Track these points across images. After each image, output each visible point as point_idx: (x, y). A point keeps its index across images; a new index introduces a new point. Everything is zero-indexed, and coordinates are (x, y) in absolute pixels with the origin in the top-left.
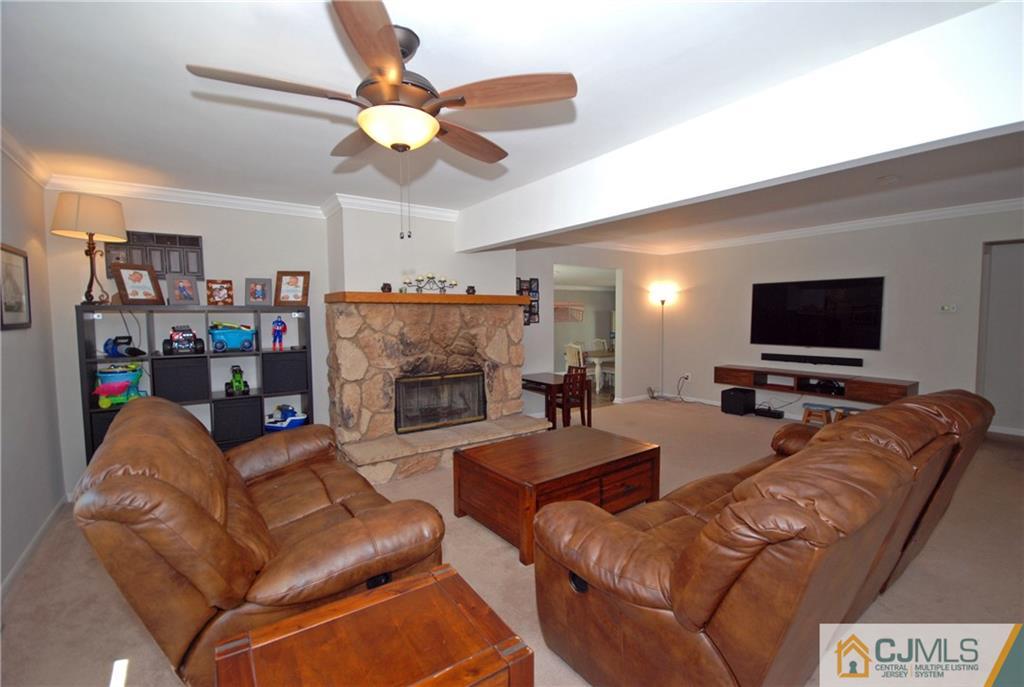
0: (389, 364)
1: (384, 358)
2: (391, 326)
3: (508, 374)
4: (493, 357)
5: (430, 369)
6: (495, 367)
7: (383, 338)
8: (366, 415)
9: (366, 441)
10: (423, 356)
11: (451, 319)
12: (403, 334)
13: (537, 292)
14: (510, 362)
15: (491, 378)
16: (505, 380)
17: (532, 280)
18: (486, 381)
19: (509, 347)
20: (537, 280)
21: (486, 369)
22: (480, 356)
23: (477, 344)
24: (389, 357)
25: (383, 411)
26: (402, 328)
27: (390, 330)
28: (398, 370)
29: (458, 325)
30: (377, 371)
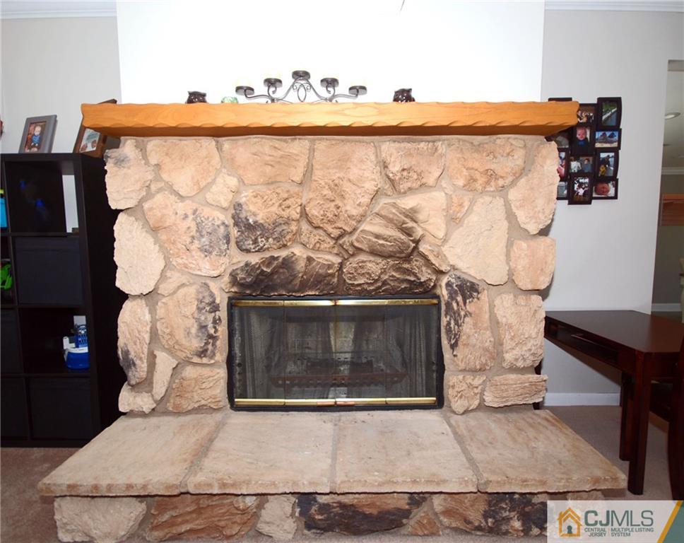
0: (206, 267)
1: (198, 255)
2: (214, 189)
3: (505, 307)
4: (462, 265)
5: (297, 282)
6: (468, 289)
7: (195, 212)
8: (165, 363)
9: (167, 413)
10: (283, 254)
11: (354, 172)
12: (240, 205)
13: (617, 128)
14: (511, 281)
15: (456, 316)
16: (495, 323)
17: (601, 100)
18: (444, 320)
19: (509, 244)
20: (616, 102)
21: (444, 293)
22: (428, 263)
23: (419, 232)
24: (206, 251)
25: (196, 360)
26: (236, 192)
27: (209, 196)
28: (227, 279)
29: (370, 186)
30: (184, 279)
